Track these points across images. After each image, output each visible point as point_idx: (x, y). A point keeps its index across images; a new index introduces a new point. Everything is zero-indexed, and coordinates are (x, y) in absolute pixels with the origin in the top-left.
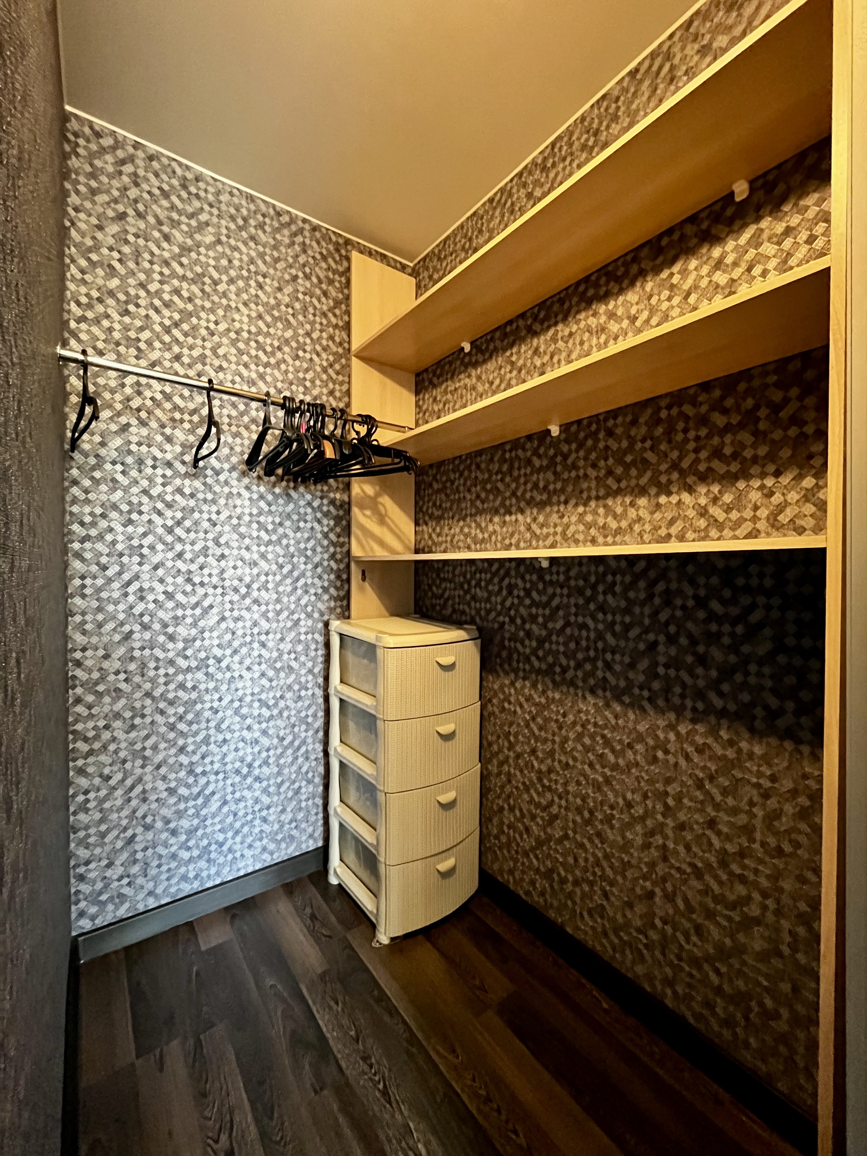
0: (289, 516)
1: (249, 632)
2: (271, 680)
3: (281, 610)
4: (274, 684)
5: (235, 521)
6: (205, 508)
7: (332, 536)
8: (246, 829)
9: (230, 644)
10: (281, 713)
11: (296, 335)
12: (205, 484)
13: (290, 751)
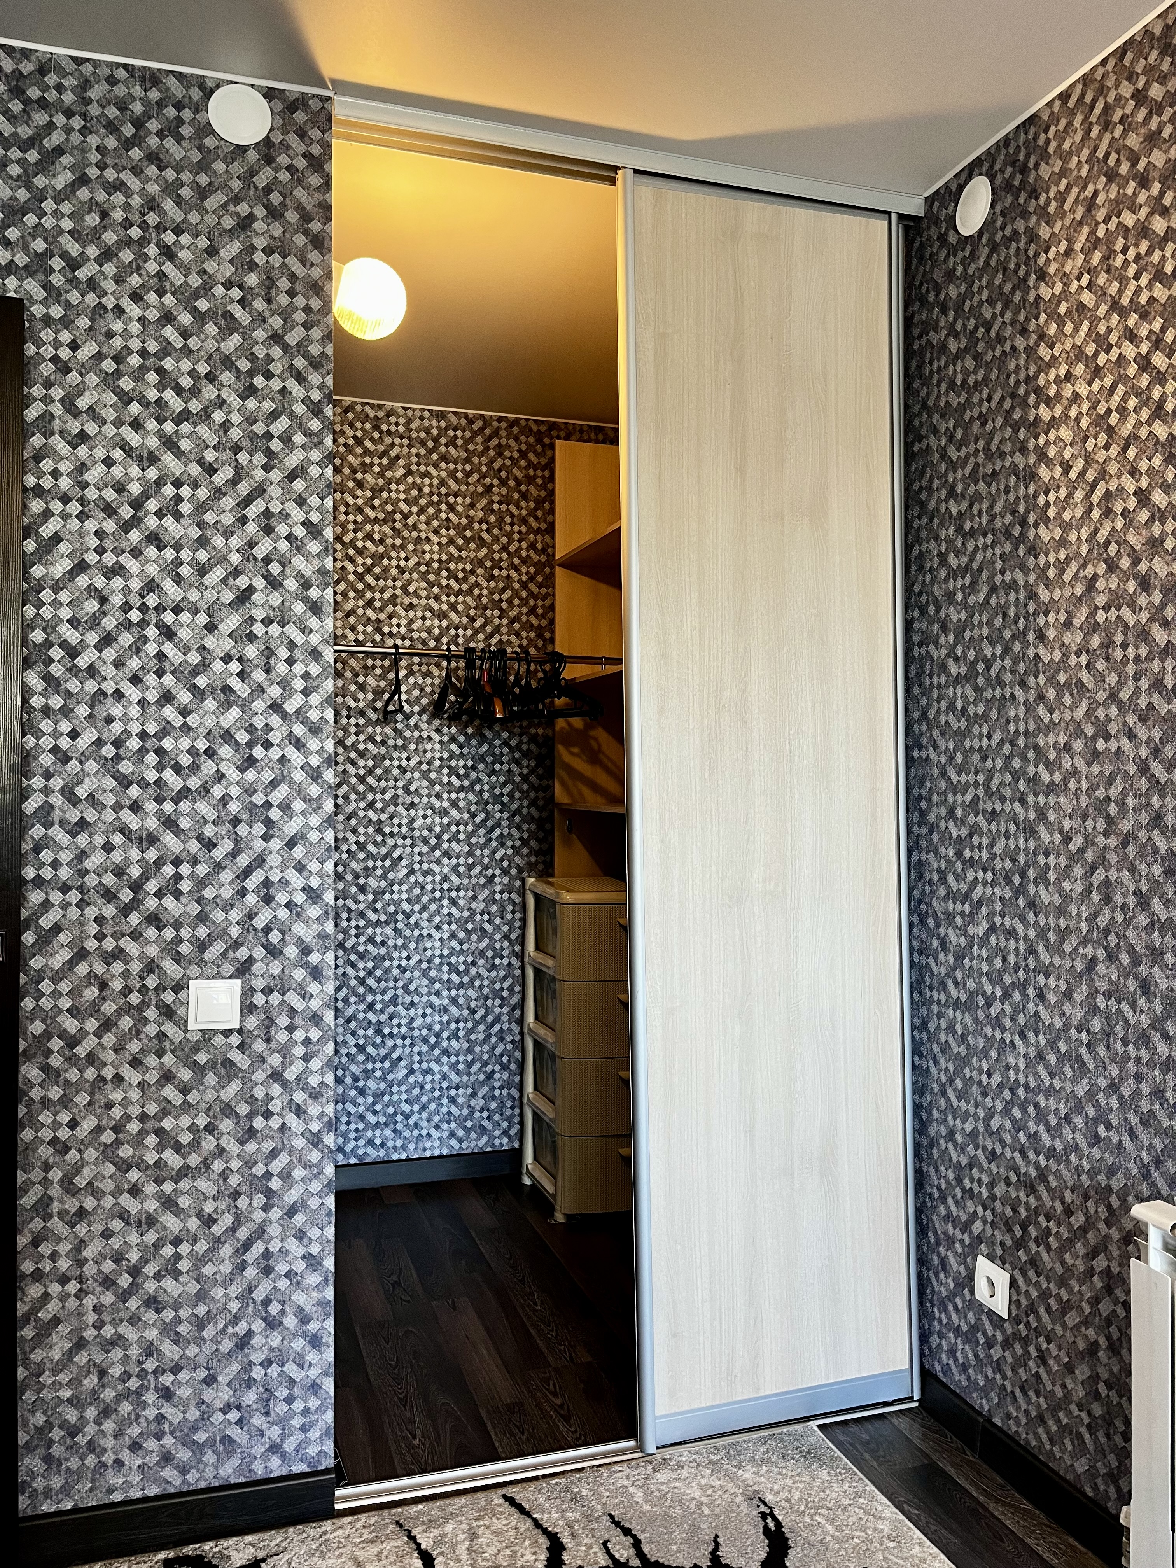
0: (482, 759)
1: (438, 887)
2: (461, 943)
3: (473, 865)
4: (465, 947)
5: (425, 767)
6: (395, 755)
7: (533, 778)
8: (433, 1106)
9: (418, 898)
10: (472, 981)
11: (491, 551)
12: (395, 730)
13: (482, 1027)
